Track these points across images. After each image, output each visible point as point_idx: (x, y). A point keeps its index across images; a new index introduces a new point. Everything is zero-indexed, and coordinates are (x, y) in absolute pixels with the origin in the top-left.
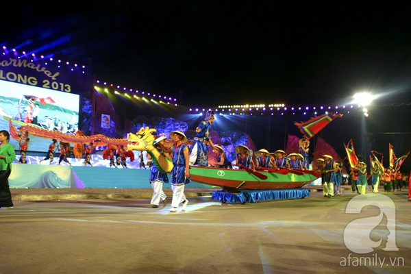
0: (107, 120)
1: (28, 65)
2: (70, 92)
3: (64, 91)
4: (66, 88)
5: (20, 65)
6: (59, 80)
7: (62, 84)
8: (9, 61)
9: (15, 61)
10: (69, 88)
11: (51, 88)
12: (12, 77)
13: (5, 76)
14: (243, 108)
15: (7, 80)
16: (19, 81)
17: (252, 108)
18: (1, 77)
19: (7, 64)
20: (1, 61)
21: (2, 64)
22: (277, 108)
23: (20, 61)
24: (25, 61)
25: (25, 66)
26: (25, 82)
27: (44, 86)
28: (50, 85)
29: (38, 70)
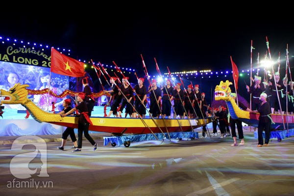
1: (32, 52)
8: (19, 50)
11: (48, 67)
12: (21, 60)
13: (16, 59)
14: (182, 74)
15: (18, 63)
16: (26, 63)
17: (188, 74)
18: (14, 61)
19: (17, 52)
20: (13, 50)
21: (14, 52)
22: (205, 73)
23: (26, 49)
24: (29, 49)
25: (30, 52)
26: (30, 63)
27: (43, 65)
28: (47, 64)
29: (38, 54)
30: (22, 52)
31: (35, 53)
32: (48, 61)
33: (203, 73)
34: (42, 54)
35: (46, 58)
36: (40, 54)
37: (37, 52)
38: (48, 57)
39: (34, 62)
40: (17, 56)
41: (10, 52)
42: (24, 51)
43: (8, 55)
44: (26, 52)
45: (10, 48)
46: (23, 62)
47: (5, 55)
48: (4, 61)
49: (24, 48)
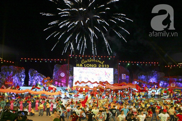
0: (124, 76)
1: (93, 61)
2: (109, 68)
3: (106, 67)
4: (107, 66)
5: (91, 61)
6: (104, 64)
7: (105, 65)
8: (87, 61)
9: (89, 60)
10: (108, 66)
11: (102, 67)
12: (88, 65)
13: (86, 66)
15: (87, 67)
18: (85, 66)
19: (86, 62)
20: (84, 61)
21: (85, 62)
24: (92, 59)
26: (92, 67)
28: (101, 66)
30: (89, 61)
31: (95, 61)
32: (101, 64)
34: (98, 61)
35: (100, 63)
36: (97, 61)
37: (96, 60)
38: (102, 62)
39: (95, 66)
40: (86, 64)
41: (83, 62)
43: (82, 64)
45: (83, 60)
47: (81, 64)
48: (80, 67)
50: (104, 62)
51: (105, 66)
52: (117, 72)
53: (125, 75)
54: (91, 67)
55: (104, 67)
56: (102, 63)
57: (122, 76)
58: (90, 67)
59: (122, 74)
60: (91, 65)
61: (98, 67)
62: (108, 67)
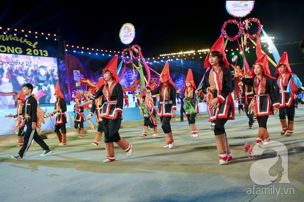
0: (78, 74)
1: (14, 39)
2: (48, 57)
3: (43, 56)
4: (44, 53)
6: (38, 48)
7: (41, 51)
9: (3, 36)
10: (47, 53)
11: (34, 55)
12: (3, 49)
14: (179, 55)
16: (9, 52)
17: (185, 54)
22: (204, 52)
23: (7, 36)
24: (11, 36)
25: (11, 39)
26: (13, 52)
27: (28, 53)
28: (32, 52)
29: (21, 42)
30: (3, 40)
31: (17, 40)
32: (32, 49)
33: (201, 52)
34: (25, 41)
35: (30, 45)
36: (23, 41)
37: (19, 38)
38: (33, 44)
39: (18, 50)
42: (5, 38)
44: (7, 39)
46: (5, 51)
49: (5, 35)
50: (36, 43)
51: (39, 52)
52: (63, 65)
53: (79, 71)
54: (11, 53)
55: (39, 55)
56: (34, 46)
57: (75, 74)
58: (6, 53)
59: (74, 71)
60: (8, 48)
61: (25, 53)
62: (47, 55)
